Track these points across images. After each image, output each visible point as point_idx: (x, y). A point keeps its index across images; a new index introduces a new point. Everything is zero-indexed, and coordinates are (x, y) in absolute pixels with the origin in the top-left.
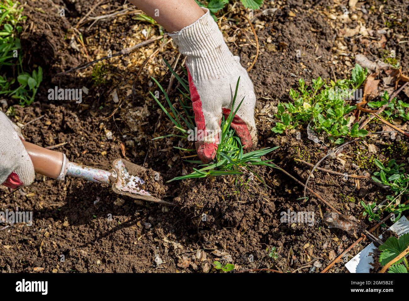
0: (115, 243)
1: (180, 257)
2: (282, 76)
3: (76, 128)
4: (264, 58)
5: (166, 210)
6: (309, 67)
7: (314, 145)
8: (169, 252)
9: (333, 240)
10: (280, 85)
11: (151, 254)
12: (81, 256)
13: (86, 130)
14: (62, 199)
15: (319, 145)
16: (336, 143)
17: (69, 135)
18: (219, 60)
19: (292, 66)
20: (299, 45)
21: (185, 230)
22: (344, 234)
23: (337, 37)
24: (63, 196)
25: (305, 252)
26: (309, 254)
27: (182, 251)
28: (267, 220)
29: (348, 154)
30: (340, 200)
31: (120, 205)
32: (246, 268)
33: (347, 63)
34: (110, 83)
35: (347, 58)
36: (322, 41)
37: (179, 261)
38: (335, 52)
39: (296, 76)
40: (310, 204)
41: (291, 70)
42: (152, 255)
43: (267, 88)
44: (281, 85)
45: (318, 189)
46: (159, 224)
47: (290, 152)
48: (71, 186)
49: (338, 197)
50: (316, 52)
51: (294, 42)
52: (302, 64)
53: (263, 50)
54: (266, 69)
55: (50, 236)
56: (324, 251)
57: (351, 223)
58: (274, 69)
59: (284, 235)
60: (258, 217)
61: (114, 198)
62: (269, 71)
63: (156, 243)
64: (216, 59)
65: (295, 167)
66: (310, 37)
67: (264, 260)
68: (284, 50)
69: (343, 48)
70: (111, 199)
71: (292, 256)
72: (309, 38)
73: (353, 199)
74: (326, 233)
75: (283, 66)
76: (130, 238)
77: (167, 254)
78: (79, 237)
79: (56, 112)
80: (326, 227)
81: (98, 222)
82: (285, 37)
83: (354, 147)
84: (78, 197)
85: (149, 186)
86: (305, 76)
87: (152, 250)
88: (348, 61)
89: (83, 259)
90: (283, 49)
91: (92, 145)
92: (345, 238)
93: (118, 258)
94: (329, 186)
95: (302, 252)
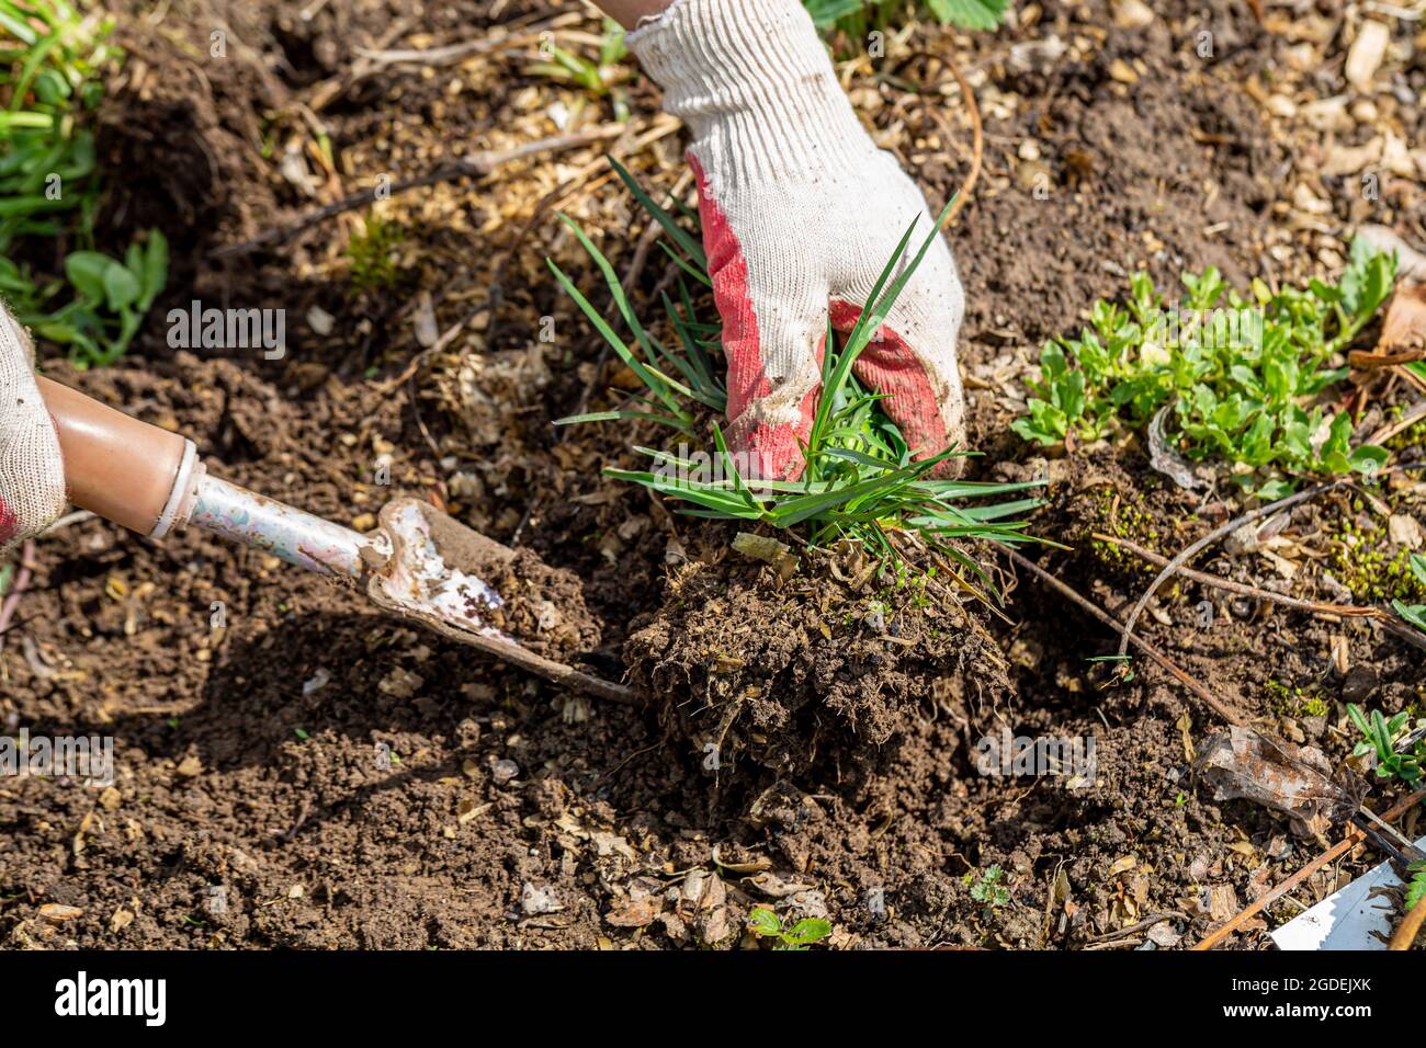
0: (369, 830)
1: (618, 890)
2: (1069, 266)
3: (269, 438)
4: (1005, 206)
5: (581, 715)
6: (1175, 246)
7: (1172, 493)
8: (578, 872)
9: (1231, 851)
10: (1057, 295)
11: (505, 873)
12: (231, 869)
13: (306, 450)
14: (187, 692)
15: (1194, 498)
16: (1261, 494)
17: (242, 466)
18: (816, 120)
19: (1109, 238)
20: (1144, 175)
21: (648, 793)
22: (1278, 833)
23: (1296, 170)
24: (194, 679)
25: (1115, 889)
26: (1132, 897)
27: (629, 864)
28: (978, 792)
29: (1309, 544)
30: (1268, 705)
31: (402, 692)
32: (878, 944)
33: (1325, 255)
34: (410, 282)
35: (1328, 242)
36: (1235, 176)
37: (615, 904)
38: (1279, 219)
39: (1121, 272)
40: (1149, 714)
41: (1106, 250)
42: (510, 879)
43: (1008, 300)
44: (1064, 296)
45: (1183, 663)
46: (549, 765)
47: (1077, 514)
48: (228, 642)
49: (1263, 695)
50: (1208, 206)
51: (1124, 162)
52: (1148, 237)
53: (1004, 183)
54: (1008, 240)
55: (124, 804)
56: (1191, 889)
57: (1304, 778)
58: (1040, 243)
59: (1037, 833)
60: (944, 776)
61: (382, 667)
62: (1019, 246)
63: (531, 836)
64: (805, 116)
65: (1098, 583)
66: (1188, 156)
67: (951, 915)
68: (1085, 187)
69: (1316, 206)
70: (372, 671)
71: (1063, 904)
72: (1184, 160)
73: (1317, 705)
74: (1203, 820)
75: (1077, 235)
76: (430, 814)
77: (572, 880)
78: (235, 815)
79: (200, 380)
80: (1205, 796)
81: (312, 754)
82: (1090, 144)
83: (1335, 522)
84: (248, 677)
85: (520, 613)
86: (1161, 276)
87: (511, 857)
88: (1331, 250)
89: (239, 883)
90: (1079, 182)
91: (322, 494)
92: (1278, 846)
93: (377, 887)
94: (1226, 654)
95: (1105, 887)
